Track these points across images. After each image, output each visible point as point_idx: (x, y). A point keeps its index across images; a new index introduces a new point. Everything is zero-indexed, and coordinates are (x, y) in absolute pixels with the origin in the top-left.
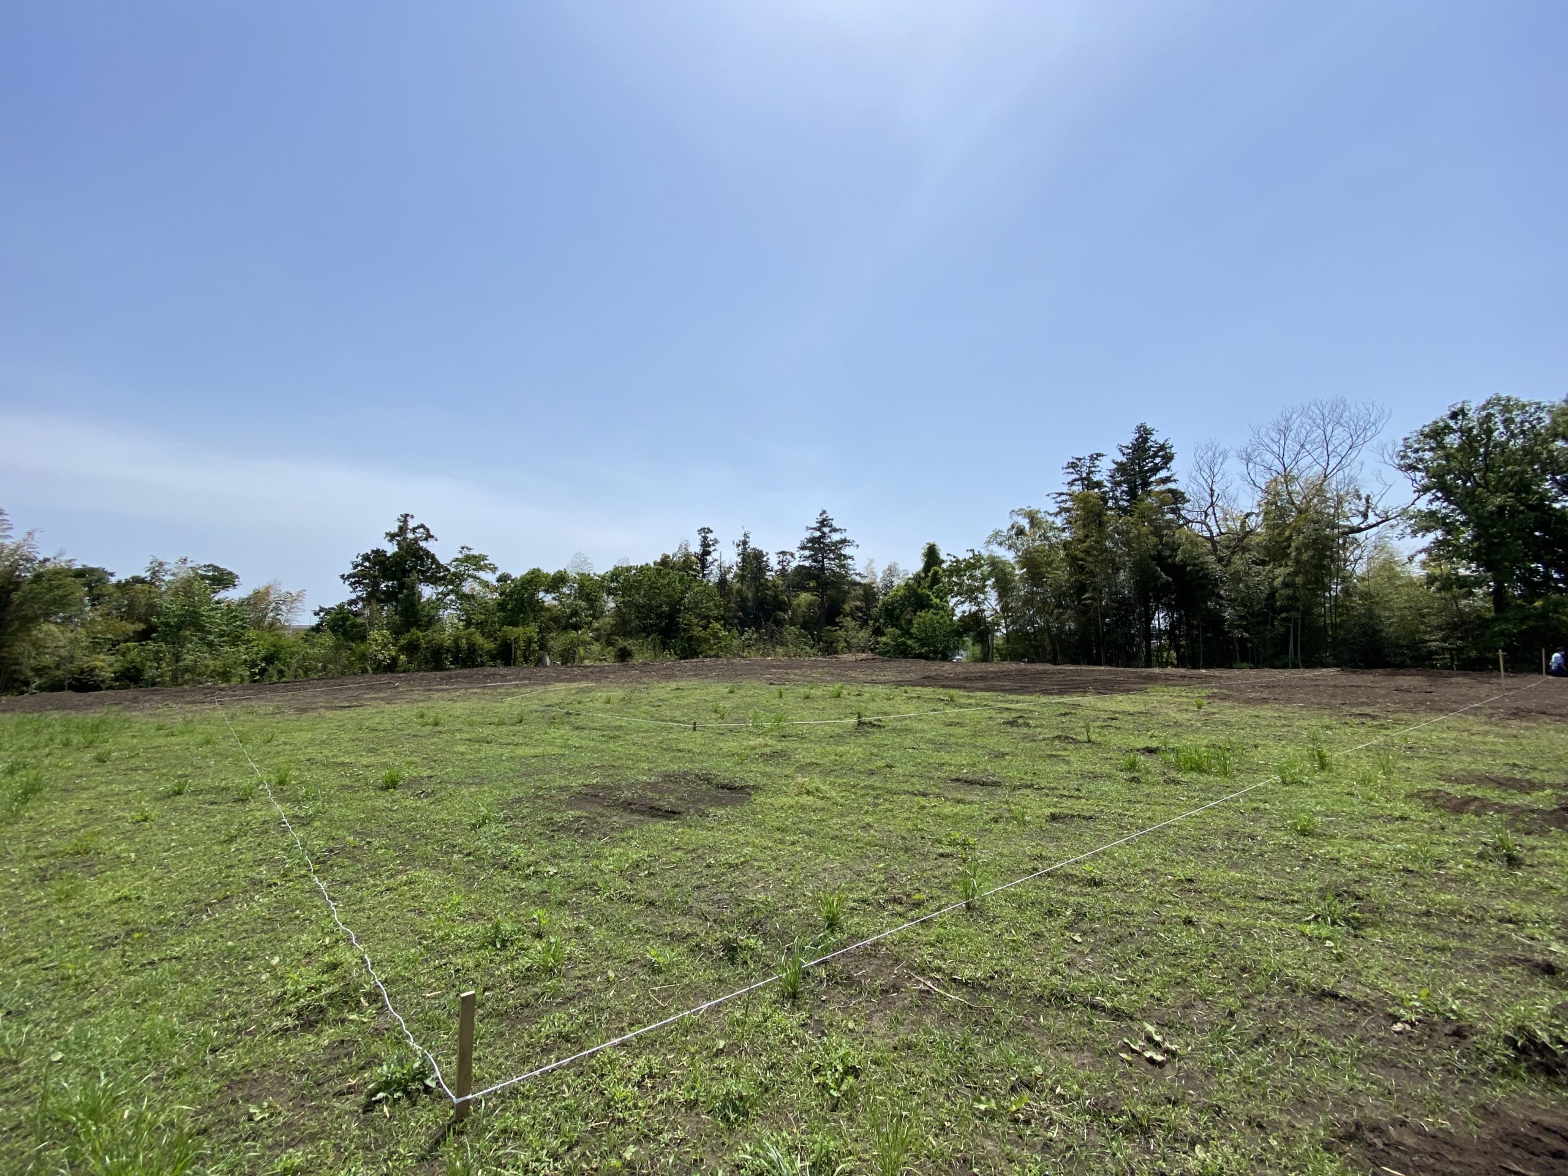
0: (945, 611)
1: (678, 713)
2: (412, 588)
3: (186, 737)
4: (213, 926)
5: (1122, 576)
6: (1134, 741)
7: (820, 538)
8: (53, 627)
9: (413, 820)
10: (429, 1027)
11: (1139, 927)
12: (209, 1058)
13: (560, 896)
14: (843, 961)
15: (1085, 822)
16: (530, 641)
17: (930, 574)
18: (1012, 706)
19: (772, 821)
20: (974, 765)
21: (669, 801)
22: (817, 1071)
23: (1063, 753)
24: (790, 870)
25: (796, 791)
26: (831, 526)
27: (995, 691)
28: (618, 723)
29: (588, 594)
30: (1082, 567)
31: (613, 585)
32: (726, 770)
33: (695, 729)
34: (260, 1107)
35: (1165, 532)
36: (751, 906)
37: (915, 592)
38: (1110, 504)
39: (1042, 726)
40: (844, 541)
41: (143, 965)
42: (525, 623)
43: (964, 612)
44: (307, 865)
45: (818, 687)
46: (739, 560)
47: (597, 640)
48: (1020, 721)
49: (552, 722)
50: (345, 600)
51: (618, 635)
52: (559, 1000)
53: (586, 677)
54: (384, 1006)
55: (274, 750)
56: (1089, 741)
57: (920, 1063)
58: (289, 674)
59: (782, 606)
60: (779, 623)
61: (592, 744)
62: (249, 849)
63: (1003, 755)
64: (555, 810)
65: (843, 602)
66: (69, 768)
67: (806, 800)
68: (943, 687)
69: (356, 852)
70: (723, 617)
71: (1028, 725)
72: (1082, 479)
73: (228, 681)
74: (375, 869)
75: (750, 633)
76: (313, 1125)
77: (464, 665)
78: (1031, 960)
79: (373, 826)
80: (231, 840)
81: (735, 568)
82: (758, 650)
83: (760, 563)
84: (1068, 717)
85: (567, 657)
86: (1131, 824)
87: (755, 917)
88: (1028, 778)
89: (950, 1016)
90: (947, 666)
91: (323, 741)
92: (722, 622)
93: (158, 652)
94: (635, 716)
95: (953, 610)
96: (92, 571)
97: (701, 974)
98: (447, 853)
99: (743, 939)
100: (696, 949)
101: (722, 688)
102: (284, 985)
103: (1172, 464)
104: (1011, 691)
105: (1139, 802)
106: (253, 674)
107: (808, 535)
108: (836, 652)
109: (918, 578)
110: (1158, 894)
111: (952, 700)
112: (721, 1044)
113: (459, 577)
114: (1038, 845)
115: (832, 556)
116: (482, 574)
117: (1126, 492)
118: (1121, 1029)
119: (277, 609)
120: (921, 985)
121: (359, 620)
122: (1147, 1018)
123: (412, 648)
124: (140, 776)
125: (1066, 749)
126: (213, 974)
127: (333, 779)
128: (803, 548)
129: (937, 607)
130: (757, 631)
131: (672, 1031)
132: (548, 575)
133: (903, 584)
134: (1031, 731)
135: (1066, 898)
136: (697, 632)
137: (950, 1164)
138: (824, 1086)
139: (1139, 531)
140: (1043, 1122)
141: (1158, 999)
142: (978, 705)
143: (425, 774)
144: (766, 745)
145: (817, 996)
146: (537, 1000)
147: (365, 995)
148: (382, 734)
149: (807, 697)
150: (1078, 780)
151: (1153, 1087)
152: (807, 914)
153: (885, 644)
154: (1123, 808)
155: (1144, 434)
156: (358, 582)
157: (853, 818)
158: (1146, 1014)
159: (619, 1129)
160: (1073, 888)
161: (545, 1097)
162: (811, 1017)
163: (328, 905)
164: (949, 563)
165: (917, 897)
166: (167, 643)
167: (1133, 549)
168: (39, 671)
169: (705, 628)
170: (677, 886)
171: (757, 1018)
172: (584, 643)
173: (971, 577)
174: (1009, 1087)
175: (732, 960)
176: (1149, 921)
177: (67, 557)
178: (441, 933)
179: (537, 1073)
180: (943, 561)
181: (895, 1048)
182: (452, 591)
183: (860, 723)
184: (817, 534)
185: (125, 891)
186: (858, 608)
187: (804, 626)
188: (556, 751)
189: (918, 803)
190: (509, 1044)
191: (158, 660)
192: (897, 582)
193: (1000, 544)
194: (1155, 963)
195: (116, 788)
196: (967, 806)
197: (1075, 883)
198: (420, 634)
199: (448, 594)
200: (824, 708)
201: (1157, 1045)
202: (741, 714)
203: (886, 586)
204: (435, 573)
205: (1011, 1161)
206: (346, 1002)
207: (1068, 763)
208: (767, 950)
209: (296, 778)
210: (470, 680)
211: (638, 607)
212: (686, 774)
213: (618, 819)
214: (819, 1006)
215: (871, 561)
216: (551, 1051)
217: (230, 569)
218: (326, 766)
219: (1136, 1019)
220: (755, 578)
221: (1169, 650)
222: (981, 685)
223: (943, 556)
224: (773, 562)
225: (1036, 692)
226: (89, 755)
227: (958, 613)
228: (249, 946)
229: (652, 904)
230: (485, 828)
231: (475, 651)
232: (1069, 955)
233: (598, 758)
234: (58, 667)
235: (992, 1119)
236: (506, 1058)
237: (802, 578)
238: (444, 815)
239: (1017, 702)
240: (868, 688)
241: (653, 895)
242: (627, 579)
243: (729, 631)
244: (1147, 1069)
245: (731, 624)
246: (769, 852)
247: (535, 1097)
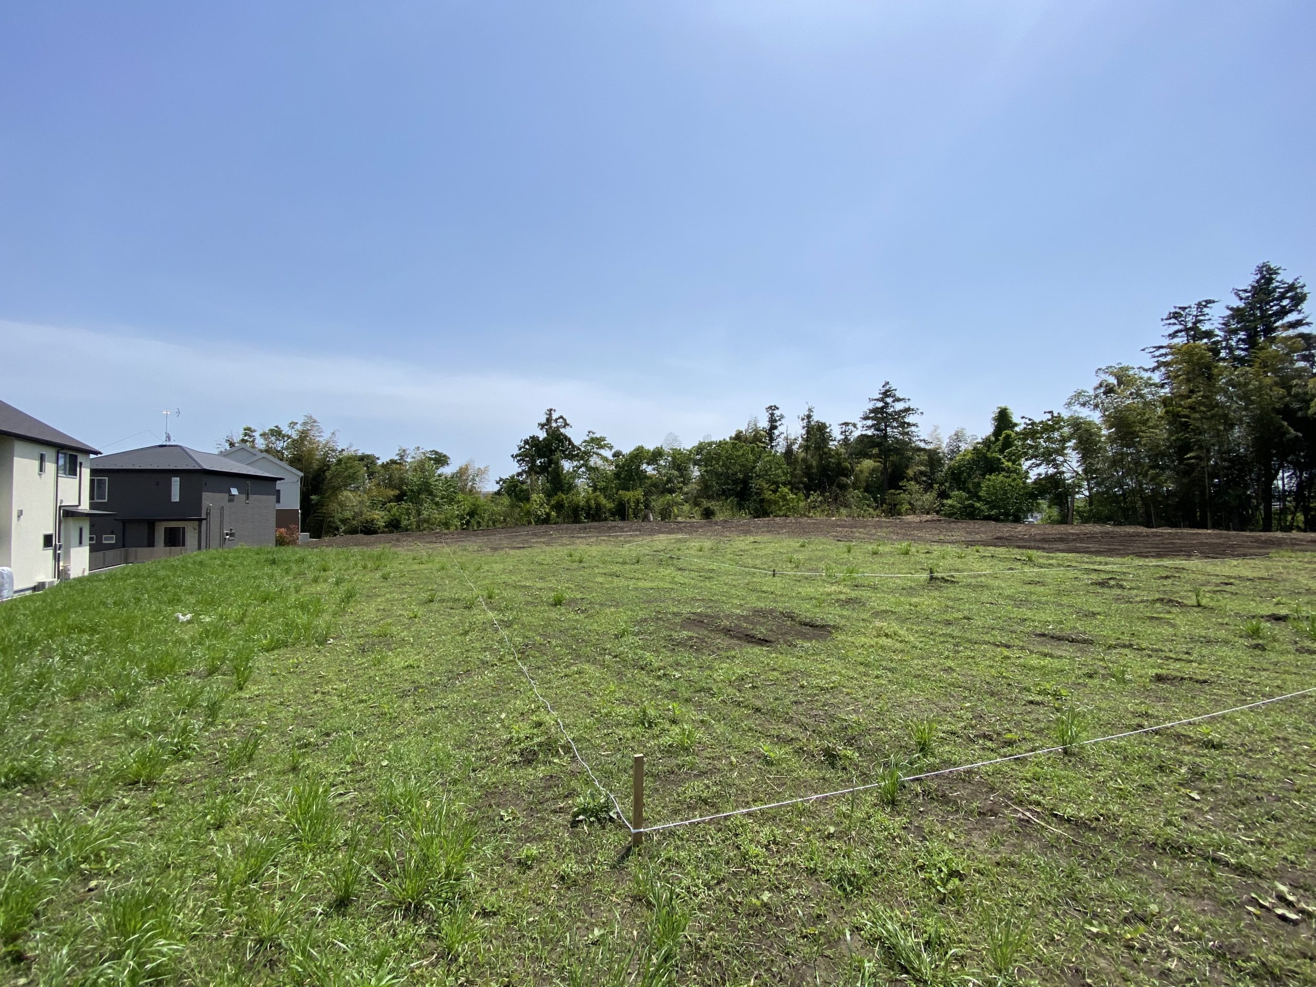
0: (1018, 474)
1: (758, 562)
2: (557, 463)
3: (430, 565)
4: (463, 688)
5: (1237, 432)
6: (1257, 607)
7: (883, 408)
8: (349, 494)
9: (575, 628)
10: (608, 776)
11: (1269, 793)
12: (472, 774)
13: (686, 695)
14: (937, 781)
15: (1198, 686)
16: (638, 502)
17: (1001, 438)
18: (1101, 567)
19: (855, 655)
20: (1061, 622)
21: (761, 631)
22: (922, 868)
23: (1167, 616)
24: (877, 698)
25: (874, 633)
26: (895, 396)
27: (1079, 552)
28: (711, 567)
29: (679, 465)
30: (1186, 425)
31: (698, 457)
32: (806, 611)
33: (774, 575)
34: (507, 812)
35: (1295, 382)
36: (845, 724)
37: (985, 456)
38: (1223, 354)
39: (1138, 588)
40: (907, 410)
41: (426, 710)
42: (634, 488)
43: (1039, 474)
44: (513, 654)
45: (885, 544)
46: (804, 432)
47: (687, 502)
48: (1112, 583)
49: (660, 563)
50: (515, 473)
51: (702, 497)
52: (696, 772)
53: (680, 530)
54: (574, 756)
55: (483, 575)
56: (1199, 605)
57: (1025, 881)
58: (484, 524)
59: (846, 473)
60: (843, 487)
61: (693, 582)
62: (477, 640)
63: (1094, 614)
64: (672, 630)
65: (907, 467)
66: (368, 582)
67: (884, 641)
68: (1019, 547)
69: (542, 648)
70: (790, 483)
71: (1122, 587)
72: (1187, 330)
73: (448, 528)
74: (556, 660)
75: (815, 496)
76: (541, 830)
77: (594, 520)
78: (1142, 809)
79: (549, 630)
80: (466, 633)
81: (800, 439)
82: (823, 511)
83: (823, 434)
84: (1170, 581)
85: (665, 514)
86: (1256, 691)
87: (849, 733)
88: (1126, 639)
89: (1052, 846)
90: (1020, 528)
91: (511, 571)
92: (789, 487)
93: (408, 509)
94: (723, 562)
95: (1027, 472)
96: (368, 456)
97: (808, 773)
98: (601, 654)
99: (840, 748)
100: (799, 751)
101: (794, 543)
102: (510, 733)
103: (1304, 306)
104: (1098, 553)
105: (1264, 670)
106: (462, 524)
107: (871, 406)
108: (900, 514)
109: (987, 443)
110: (1291, 763)
111: (1030, 559)
112: (832, 829)
113: (588, 454)
114: (1142, 703)
115: (895, 424)
116: (602, 452)
117: (1243, 340)
118: (1247, 884)
119: (473, 479)
120: (1020, 815)
121: (524, 487)
122: (1281, 880)
123: (559, 507)
124: (408, 589)
125: (1170, 612)
126: (466, 720)
127: (520, 597)
128: (866, 418)
129: (1009, 471)
130: (822, 494)
131: (788, 812)
132: (649, 451)
133: (971, 448)
134: (1126, 593)
135: (1179, 756)
136: (768, 495)
137: (1062, 971)
138: (930, 882)
139: (1261, 382)
140: (1160, 953)
141: (1292, 862)
142: (1059, 565)
143: (578, 597)
144: (841, 593)
145: (915, 807)
146: (680, 769)
147: (562, 747)
148: (546, 567)
149: (875, 553)
150: (1187, 643)
151: (1285, 941)
152: (896, 736)
153: (950, 506)
154: (1245, 674)
155: (1267, 275)
156: (523, 460)
157: (934, 660)
158: (1278, 875)
159: (755, 877)
160: (1188, 748)
161: (696, 842)
162: (910, 823)
163: (530, 682)
164: (1022, 426)
165: (1009, 736)
166: (413, 503)
167: (1253, 402)
168: (344, 521)
169: (775, 491)
170: (776, 699)
171: (860, 815)
172: (677, 504)
173: (1049, 439)
174: (1121, 918)
175: (833, 765)
176: (1282, 788)
177: (353, 449)
178: (605, 710)
179: (687, 823)
180: (1016, 425)
181: (998, 864)
182: (583, 465)
183: (932, 578)
184: (880, 404)
185: (410, 662)
186: (922, 473)
187: (867, 489)
188: (667, 585)
189: (1001, 653)
190: (663, 798)
191: (408, 514)
192: (963, 447)
193: (1084, 405)
194: (1288, 828)
195: (396, 596)
196: (1056, 660)
197: (1188, 743)
198: (564, 497)
199: (580, 467)
200: (893, 564)
201: (1289, 905)
202: (814, 564)
203: (953, 451)
204: (572, 453)
205: (1126, 980)
206: (549, 750)
207: (1173, 626)
208: (862, 761)
209: (498, 595)
210: (600, 531)
211: (718, 475)
212: (771, 611)
213: (722, 641)
214: (918, 816)
215: (936, 428)
216: (695, 809)
217: (445, 453)
218: (515, 587)
219: (1265, 877)
220: (818, 448)
221: (1294, 513)
222: (1062, 546)
223: (1015, 419)
224: (836, 433)
225: (1128, 554)
226: (378, 574)
227: (1033, 476)
228: (486, 703)
229: (758, 710)
230: (625, 639)
231: (600, 509)
232: (1185, 810)
233: (699, 593)
234: (354, 519)
235: (1105, 941)
236: (663, 807)
237: (864, 446)
238: (595, 626)
239: (1106, 564)
240: (935, 547)
241: (759, 703)
242: (709, 453)
243: (796, 494)
244: (1278, 925)
245: (798, 489)
246: (855, 682)
247: (688, 841)
